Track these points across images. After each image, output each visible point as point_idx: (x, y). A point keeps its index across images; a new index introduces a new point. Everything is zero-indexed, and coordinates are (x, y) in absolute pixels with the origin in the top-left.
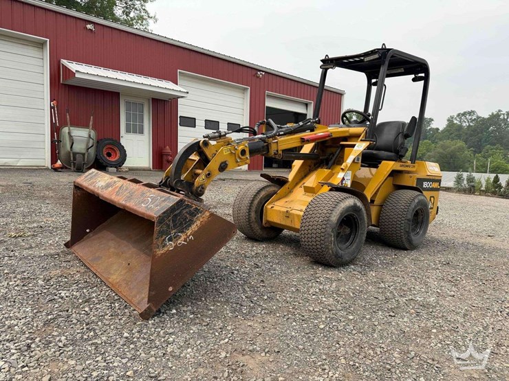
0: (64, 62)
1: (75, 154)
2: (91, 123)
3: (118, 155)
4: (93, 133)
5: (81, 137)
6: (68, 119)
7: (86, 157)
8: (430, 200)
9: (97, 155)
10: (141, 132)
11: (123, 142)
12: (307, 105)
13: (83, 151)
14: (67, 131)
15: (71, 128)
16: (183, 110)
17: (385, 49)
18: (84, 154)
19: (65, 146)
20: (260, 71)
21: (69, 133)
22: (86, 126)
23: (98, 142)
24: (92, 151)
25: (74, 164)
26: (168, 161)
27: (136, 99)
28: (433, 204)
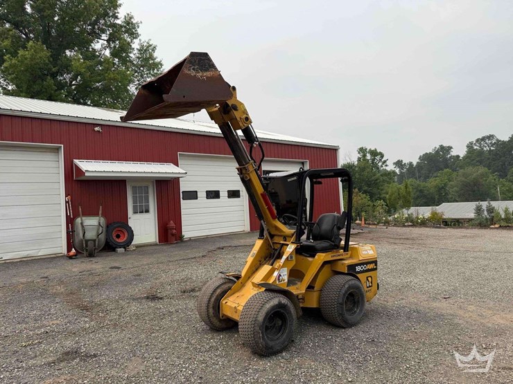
0: (77, 161)
1: (87, 241)
2: (100, 212)
3: (126, 235)
4: (102, 220)
5: (92, 225)
6: (81, 212)
7: (97, 242)
8: (368, 280)
9: (107, 239)
10: (147, 211)
11: (131, 223)
12: (303, 163)
13: (95, 238)
14: (80, 222)
15: (83, 218)
16: (184, 187)
17: (303, 172)
18: (94, 241)
19: (78, 235)
21: (82, 223)
22: (95, 214)
23: (107, 227)
24: (102, 237)
25: (87, 250)
26: (173, 235)
27: (141, 183)
28: (371, 283)
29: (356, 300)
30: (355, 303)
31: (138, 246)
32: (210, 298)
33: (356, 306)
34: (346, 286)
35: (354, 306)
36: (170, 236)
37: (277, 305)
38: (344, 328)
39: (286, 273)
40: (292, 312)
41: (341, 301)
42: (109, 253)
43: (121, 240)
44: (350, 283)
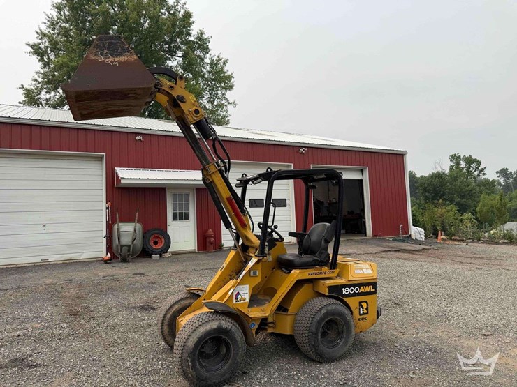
0: (117, 169)
1: (122, 246)
2: (136, 218)
3: (163, 242)
4: (139, 226)
5: (128, 230)
6: (118, 218)
7: (131, 248)
9: (143, 245)
10: (187, 218)
11: (170, 231)
12: (362, 170)
13: (130, 243)
14: (117, 227)
15: (120, 224)
17: (272, 171)
18: (129, 246)
19: (115, 240)
20: (302, 147)
21: (118, 229)
22: (132, 220)
23: (144, 233)
24: (138, 243)
25: (121, 255)
26: (211, 243)
27: (181, 190)
28: (367, 309)
31: (174, 254)
32: (166, 314)
33: (339, 336)
34: (323, 312)
35: (337, 337)
36: (208, 244)
37: (215, 330)
39: (247, 291)
41: (313, 329)
42: (144, 259)
43: (159, 247)
44: (329, 308)
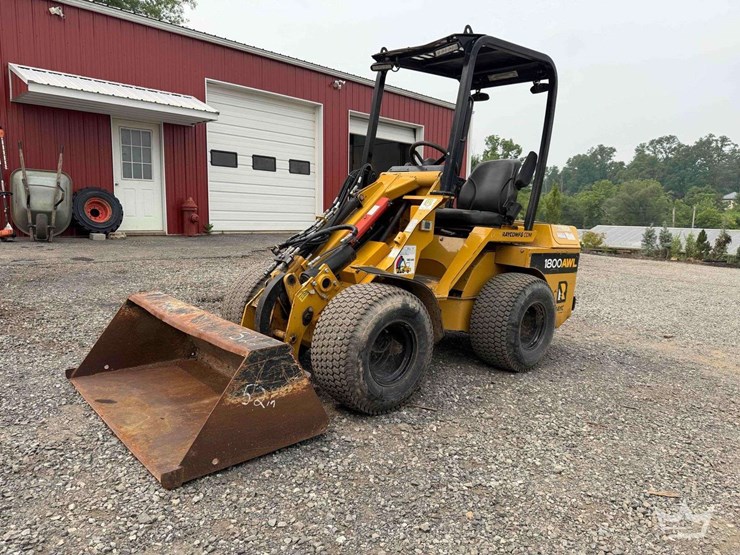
0: (14, 67)
1: (34, 214)
2: (60, 164)
3: (110, 212)
4: (64, 180)
5: (45, 184)
7: (53, 218)
8: (560, 288)
9: (73, 214)
10: (149, 176)
11: (118, 193)
12: (414, 131)
13: (50, 209)
14: (21, 178)
15: (27, 173)
16: (215, 141)
17: (472, 35)
18: (49, 214)
19: (19, 200)
20: (338, 78)
21: (24, 181)
22: (52, 168)
23: (75, 194)
24: (65, 209)
25: (34, 229)
26: (192, 221)
27: (138, 124)
28: (565, 294)
29: (538, 322)
30: (535, 327)
31: (131, 235)
33: (537, 333)
34: (528, 292)
36: (187, 222)
37: (399, 310)
38: (514, 372)
39: (414, 257)
40: (428, 330)
41: (515, 319)
42: (76, 240)
43: (101, 220)
44: (535, 287)
